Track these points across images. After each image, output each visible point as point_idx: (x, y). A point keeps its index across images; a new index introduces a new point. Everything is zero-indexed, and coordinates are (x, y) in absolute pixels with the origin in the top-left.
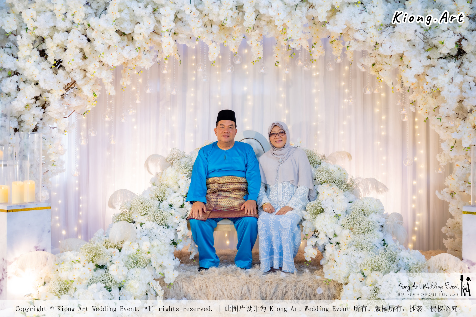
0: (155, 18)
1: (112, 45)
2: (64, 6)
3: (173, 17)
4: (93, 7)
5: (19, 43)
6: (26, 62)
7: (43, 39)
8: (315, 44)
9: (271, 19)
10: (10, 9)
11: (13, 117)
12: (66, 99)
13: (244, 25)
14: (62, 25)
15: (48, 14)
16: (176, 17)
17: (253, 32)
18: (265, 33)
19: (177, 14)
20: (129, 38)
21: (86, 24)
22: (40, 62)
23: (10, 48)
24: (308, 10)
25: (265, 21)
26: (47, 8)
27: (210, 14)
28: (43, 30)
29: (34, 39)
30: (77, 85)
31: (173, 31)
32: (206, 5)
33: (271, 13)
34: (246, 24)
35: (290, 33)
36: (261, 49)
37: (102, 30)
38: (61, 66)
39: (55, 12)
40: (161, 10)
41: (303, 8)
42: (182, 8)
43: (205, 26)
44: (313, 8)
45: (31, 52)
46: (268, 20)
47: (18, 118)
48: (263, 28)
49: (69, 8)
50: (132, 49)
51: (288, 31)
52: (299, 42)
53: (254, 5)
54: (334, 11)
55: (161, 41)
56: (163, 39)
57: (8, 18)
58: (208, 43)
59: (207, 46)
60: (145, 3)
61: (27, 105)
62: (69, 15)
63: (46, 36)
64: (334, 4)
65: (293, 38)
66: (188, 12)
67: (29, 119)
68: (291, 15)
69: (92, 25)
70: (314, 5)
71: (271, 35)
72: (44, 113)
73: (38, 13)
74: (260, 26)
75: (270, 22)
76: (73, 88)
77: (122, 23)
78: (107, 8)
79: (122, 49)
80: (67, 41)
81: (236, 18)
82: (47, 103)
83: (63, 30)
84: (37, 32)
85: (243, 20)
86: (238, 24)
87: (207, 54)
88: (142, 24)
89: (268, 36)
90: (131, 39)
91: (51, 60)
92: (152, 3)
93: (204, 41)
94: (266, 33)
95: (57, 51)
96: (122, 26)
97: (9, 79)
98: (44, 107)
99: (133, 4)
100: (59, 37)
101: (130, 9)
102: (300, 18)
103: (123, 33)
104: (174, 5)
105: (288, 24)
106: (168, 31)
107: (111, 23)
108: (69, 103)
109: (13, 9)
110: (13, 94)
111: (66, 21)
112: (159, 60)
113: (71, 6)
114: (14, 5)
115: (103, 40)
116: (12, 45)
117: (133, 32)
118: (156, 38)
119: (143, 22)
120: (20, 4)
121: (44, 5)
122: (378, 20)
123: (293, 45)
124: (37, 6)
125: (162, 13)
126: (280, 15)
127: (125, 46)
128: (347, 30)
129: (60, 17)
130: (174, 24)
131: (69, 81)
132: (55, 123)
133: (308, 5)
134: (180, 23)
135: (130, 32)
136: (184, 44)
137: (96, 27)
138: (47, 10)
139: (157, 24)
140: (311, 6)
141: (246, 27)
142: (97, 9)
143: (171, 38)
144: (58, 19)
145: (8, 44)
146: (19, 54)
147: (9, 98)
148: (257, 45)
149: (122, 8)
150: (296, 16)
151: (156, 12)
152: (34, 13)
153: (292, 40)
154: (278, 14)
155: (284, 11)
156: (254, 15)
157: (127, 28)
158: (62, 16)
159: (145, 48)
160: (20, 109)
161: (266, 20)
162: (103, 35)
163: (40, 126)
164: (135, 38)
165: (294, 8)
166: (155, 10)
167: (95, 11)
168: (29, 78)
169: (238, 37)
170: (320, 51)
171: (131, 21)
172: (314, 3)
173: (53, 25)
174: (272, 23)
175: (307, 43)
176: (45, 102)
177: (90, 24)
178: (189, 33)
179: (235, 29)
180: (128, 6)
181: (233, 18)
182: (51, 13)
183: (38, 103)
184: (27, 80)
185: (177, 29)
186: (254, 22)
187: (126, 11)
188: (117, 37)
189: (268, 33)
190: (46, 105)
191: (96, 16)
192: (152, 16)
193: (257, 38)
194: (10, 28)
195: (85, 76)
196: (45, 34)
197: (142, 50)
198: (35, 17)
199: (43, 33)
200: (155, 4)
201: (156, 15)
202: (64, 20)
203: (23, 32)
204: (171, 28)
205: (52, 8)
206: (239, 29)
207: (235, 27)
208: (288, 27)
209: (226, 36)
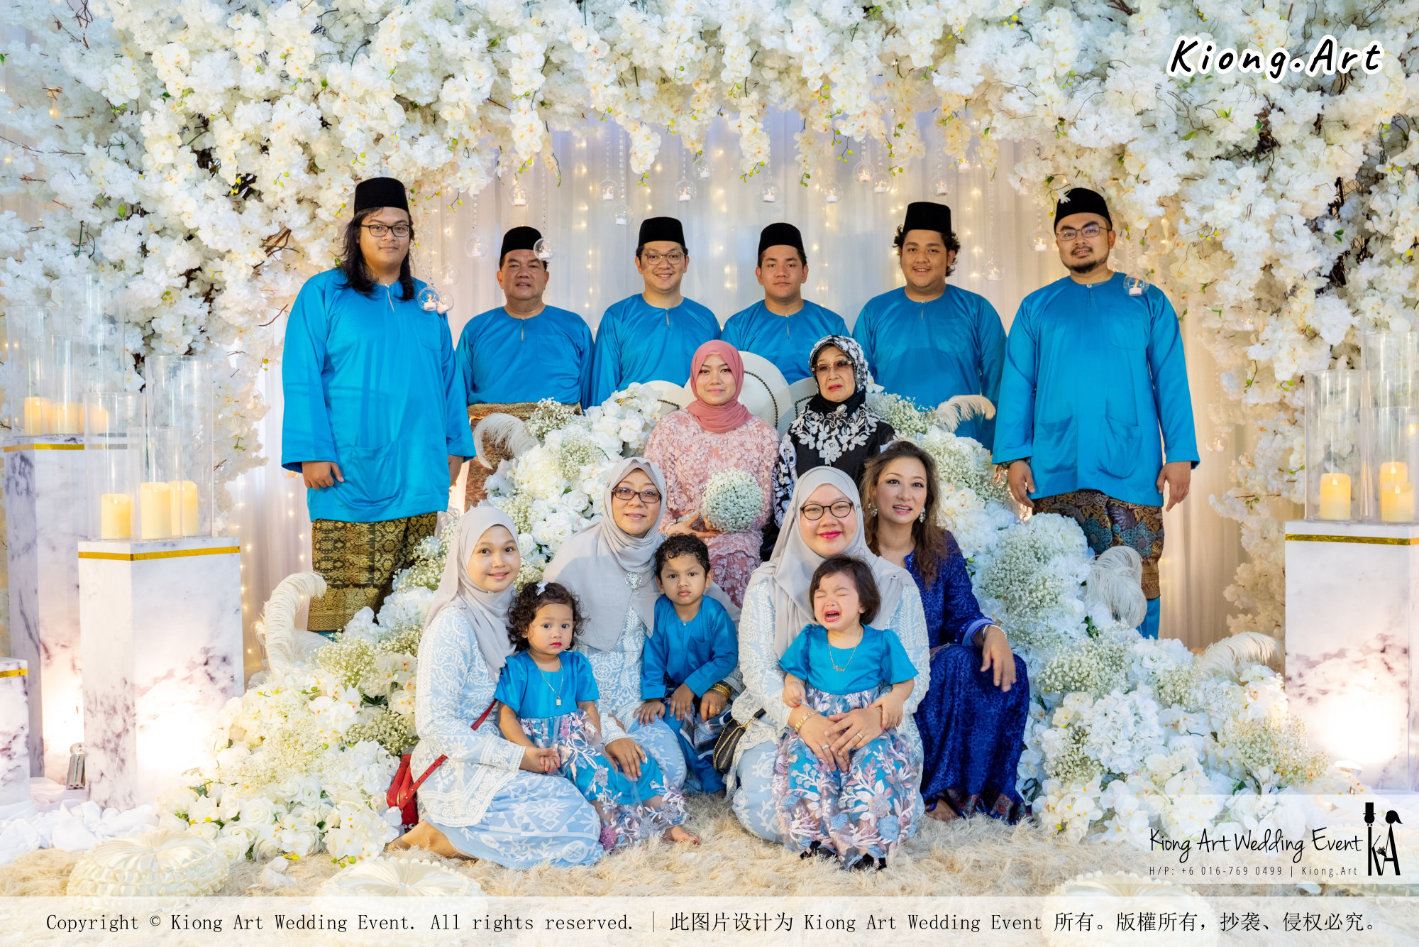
0: (494, 61)
1: (386, 134)
2: (262, 36)
3: (541, 61)
4: (334, 37)
5: (145, 132)
6: (165, 180)
7: (206, 123)
8: (900, 126)
9: (791, 61)
10: (123, 45)
11: (130, 326)
12: (266, 276)
13: (724, 80)
14: (257, 83)
15: (221, 56)
16: (547, 60)
17: (744, 99)
18: (773, 101)
19: (548, 54)
20: (426, 117)
21: (317, 79)
22: (199, 181)
23: (123, 145)
24: (884, 40)
25: (773, 68)
26: (216, 41)
27: (635, 52)
28: (207, 96)
29: (184, 121)
30: (294, 240)
31: (540, 97)
32: (625, 27)
33: (793, 45)
34: (726, 76)
35: (840, 99)
36: (765, 144)
37: (359, 96)
38: (251, 191)
39: (238, 50)
40: (512, 43)
41: (872, 34)
42: (562, 38)
43: (621, 82)
44: (897, 35)
45: (175, 155)
46: (783, 66)
47: (143, 328)
48: (769, 87)
49: (274, 39)
50: (436, 143)
51: (835, 94)
52: (862, 121)
53: (746, 28)
54: (949, 41)
55: (510, 122)
56: (513, 117)
57: (116, 69)
58: (629, 128)
59: (627, 135)
60: (469, 26)
61: (167, 293)
62: (275, 60)
63: (215, 112)
64: (950, 23)
65: (847, 113)
66: (579, 47)
67: (173, 329)
68: (843, 54)
69: (333, 83)
70: (898, 26)
71: (790, 105)
72: (209, 313)
73: (194, 53)
74: (761, 83)
75: (786, 71)
76: (281, 248)
77: (409, 77)
78: (371, 38)
79: (411, 144)
80: (272, 125)
81: (700, 61)
82: (216, 287)
83: (258, 97)
84: (193, 105)
85: (720, 66)
86: (707, 76)
87: (628, 156)
88: (460, 78)
89: (782, 108)
90: (430, 118)
91: (229, 174)
92: (484, 24)
93: (620, 120)
94: (776, 100)
95: (242, 152)
96: (411, 85)
97: (121, 225)
98: (208, 298)
99: (437, 27)
100: (249, 116)
101: (430, 39)
102: (864, 59)
103: (412, 103)
104: (541, 30)
105: (833, 77)
106: (527, 95)
107: (385, 75)
108: (273, 287)
109: (129, 45)
110: (132, 265)
111: (267, 72)
112: (503, 173)
113: (279, 35)
114: (132, 35)
115: (362, 121)
116: (126, 139)
117: (438, 99)
118: (495, 114)
119: (465, 74)
120: (149, 33)
121: (209, 35)
122: (1062, 61)
123: (846, 130)
124: (191, 36)
125: (514, 51)
126: (815, 52)
127: (417, 135)
128: (982, 89)
129: (250, 64)
130: (543, 78)
131: (275, 229)
132: (237, 341)
133: (884, 28)
134: (556, 76)
135: (430, 100)
136: (567, 129)
137: (344, 88)
138: (217, 46)
139: (498, 79)
140: (892, 30)
141: (728, 85)
142: (344, 41)
143: (535, 114)
144: (244, 70)
145: (116, 137)
146: (147, 162)
147: (121, 274)
148: (755, 131)
149: (410, 39)
150: (854, 54)
151: (495, 49)
152: (185, 55)
153: (845, 117)
154: (810, 49)
155: (824, 41)
156: (748, 54)
157: (422, 92)
158: (257, 62)
159: (467, 141)
160: (149, 304)
161: (777, 66)
162: (363, 107)
163: (199, 347)
164: (445, 113)
165: (847, 33)
166: (493, 43)
167: (340, 48)
168: (171, 221)
169: (705, 112)
170: (912, 145)
171: (433, 71)
172: (898, 20)
173: (232, 83)
174: (793, 76)
175: (882, 123)
176: (212, 286)
177: (329, 81)
178: (580, 101)
179: (697, 89)
180: (426, 33)
182: (227, 54)
183: (195, 287)
184: (165, 228)
185: (550, 92)
186: (747, 70)
187: (420, 45)
188: (397, 114)
189: (784, 99)
190: (213, 292)
191: (342, 60)
192: (488, 59)
193: (754, 113)
194: (124, 95)
195: (313, 217)
196: (211, 108)
197: (461, 146)
198: (185, 65)
199: (207, 105)
200: (493, 27)
201: (498, 54)
202: (260, 70)
203: (157, 104)
204: (536, 88)
205: (229, 43)
206: (709, 90)
207: (697, 84)
208: (834, 85)
209: (675, 109)
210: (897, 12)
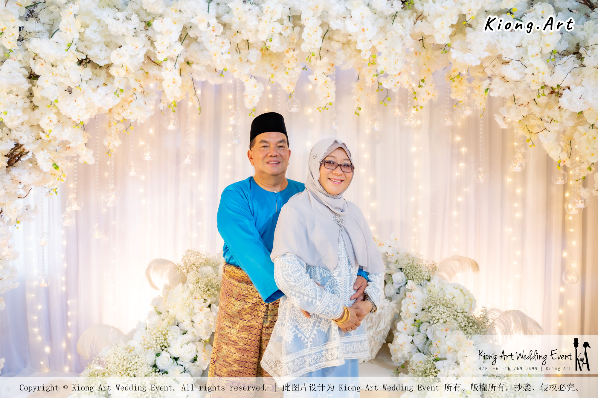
8: (423, 81)
9: (350, 38)
12: (15, 172)
13: (303, 50)
17: (318, 61)
18: (338, 63)
24: (415, 23)
25: (339, 41)
27: (244, 31)
31: (182, 59)
32: (236, 14)
34: (305, 47)
35: (382, 64)
36: (332, 89)
40: (157, 24)
41: (407, 19)
42: (193, 21)
43: (238, 50)
44: (424, 20)
46: (345, 40)
48: (336, 54)
51: (380, 60)
52: (398, 79)
53: (319, 14)
54: (462, 26)
58: (243, 79)
59: (242, 83)
64: (464, 13)
65: (388, 73)
66: (203, 27)
68: (386, 32)
70: (425, 14)
71: (350, 65)
74: (331, 51)
75: (347, 43)
81: (288, 36)
85: (301, 40)
86: (294, 46)
87: (242, 98)
89: (344, 68)
93: (237, 75)
94: (340, 63)
102: (401, 36)
104: (178, 16)
105: (380, 48)
108: (19, 179)
122: (547, 44)
123: (386, 85)
126: (366, 32)
133: (415, 15)
134: (195, 46)
140: (420, 17)
141: (306, 53)
148: (326, 82)
150: (393, 33)
153: (386, 76)
154: (363, 30)
155: (373, 24)
156: (320, 32)
161: (341, 40)
165: (390, 19)
169: (293, 69)
170: (430, 92)
172: (425, 10)
174: (352, 46)
175: (411, 79)
179: (287, 55)
181: (284, 37)
186: (319, 44)
189: (344, 62)
193: (325, 70)
201: (150, 33)
204: (177, 54)
206: (295, 56)
207: (287, 51)
208: (380, 54)
209: (274, 67)
210: (425, 4)
